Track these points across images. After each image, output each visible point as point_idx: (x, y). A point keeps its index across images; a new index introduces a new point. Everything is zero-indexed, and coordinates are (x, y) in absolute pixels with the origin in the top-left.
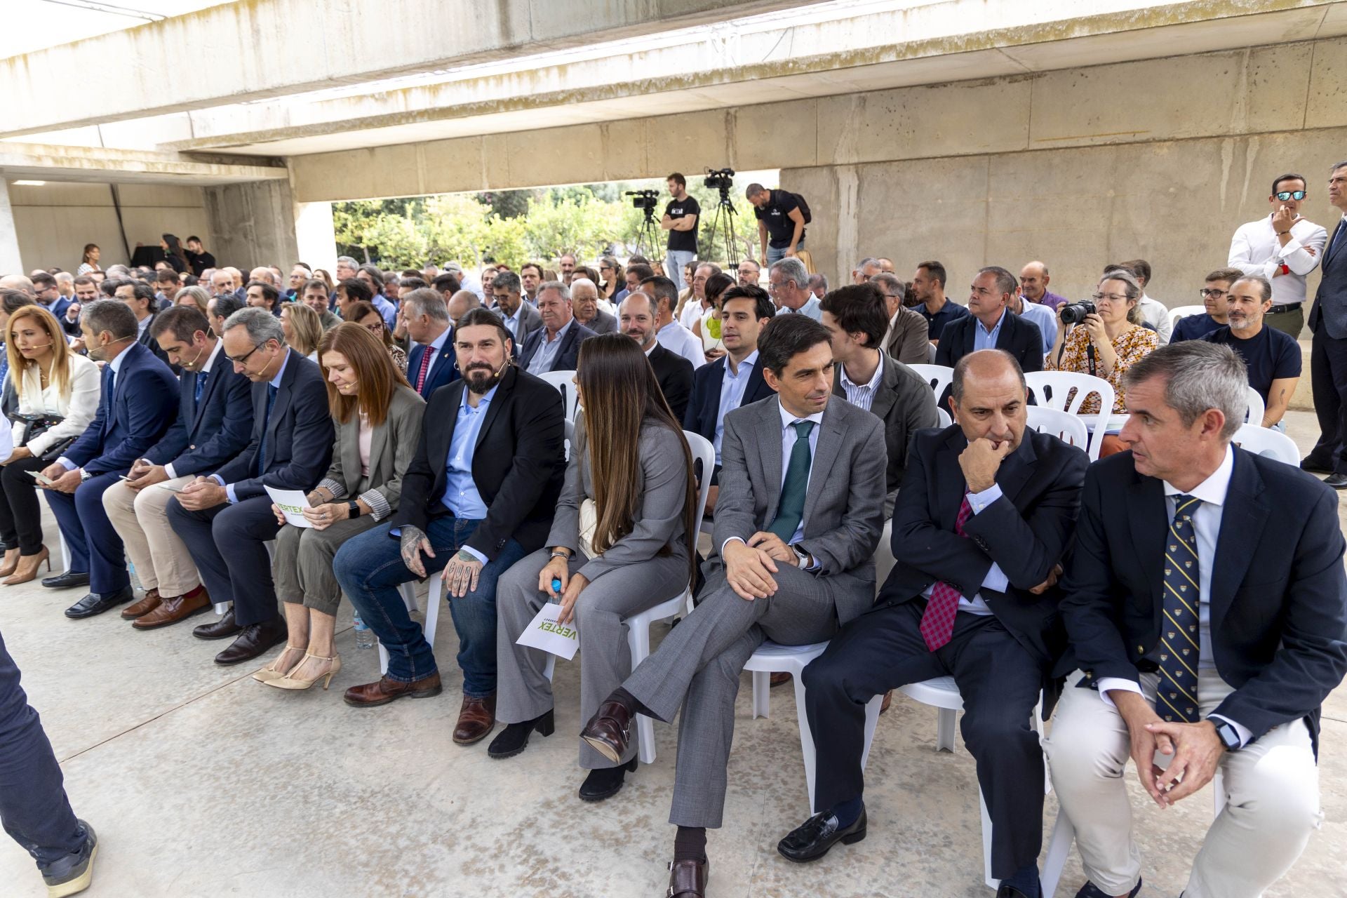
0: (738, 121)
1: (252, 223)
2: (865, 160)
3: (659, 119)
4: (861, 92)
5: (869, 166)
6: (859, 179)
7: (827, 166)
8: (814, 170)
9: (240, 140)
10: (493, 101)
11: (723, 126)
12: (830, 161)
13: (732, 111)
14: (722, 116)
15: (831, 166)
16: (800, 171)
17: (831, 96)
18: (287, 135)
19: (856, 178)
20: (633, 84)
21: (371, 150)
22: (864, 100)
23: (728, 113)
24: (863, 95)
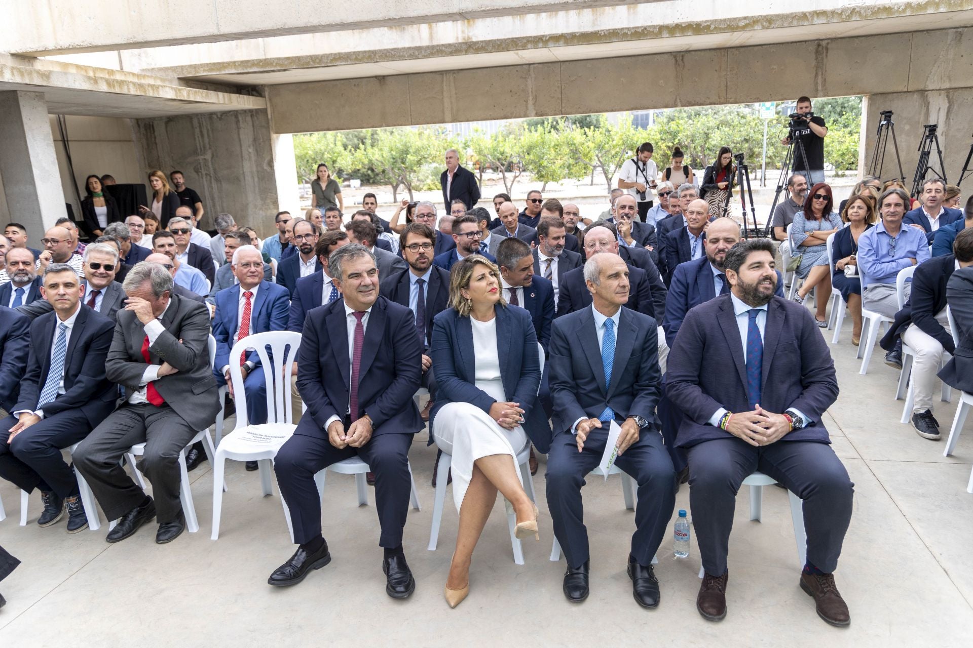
0: (830, 52)
1: (208, 156)
2: (957, 86)
3: (742, 50)
4: (957, 28)
5: (960, 91)
6: (949, 102)
7: (918, 91)
8: (905, 95)
9: (280, 65)
10: (654, 27)
11: (814, 56)
12: (921, 87)
13: (824, 43)
14: (812, 48)
15: (922, 92)
16: (890, 96)
17: (927, 31)
18: (356, 59)
19: (946, 101)
20: (833, 12)
21: (381, 79)
22: (961, 34)
23: (819, 45)
24: (960, 30)
